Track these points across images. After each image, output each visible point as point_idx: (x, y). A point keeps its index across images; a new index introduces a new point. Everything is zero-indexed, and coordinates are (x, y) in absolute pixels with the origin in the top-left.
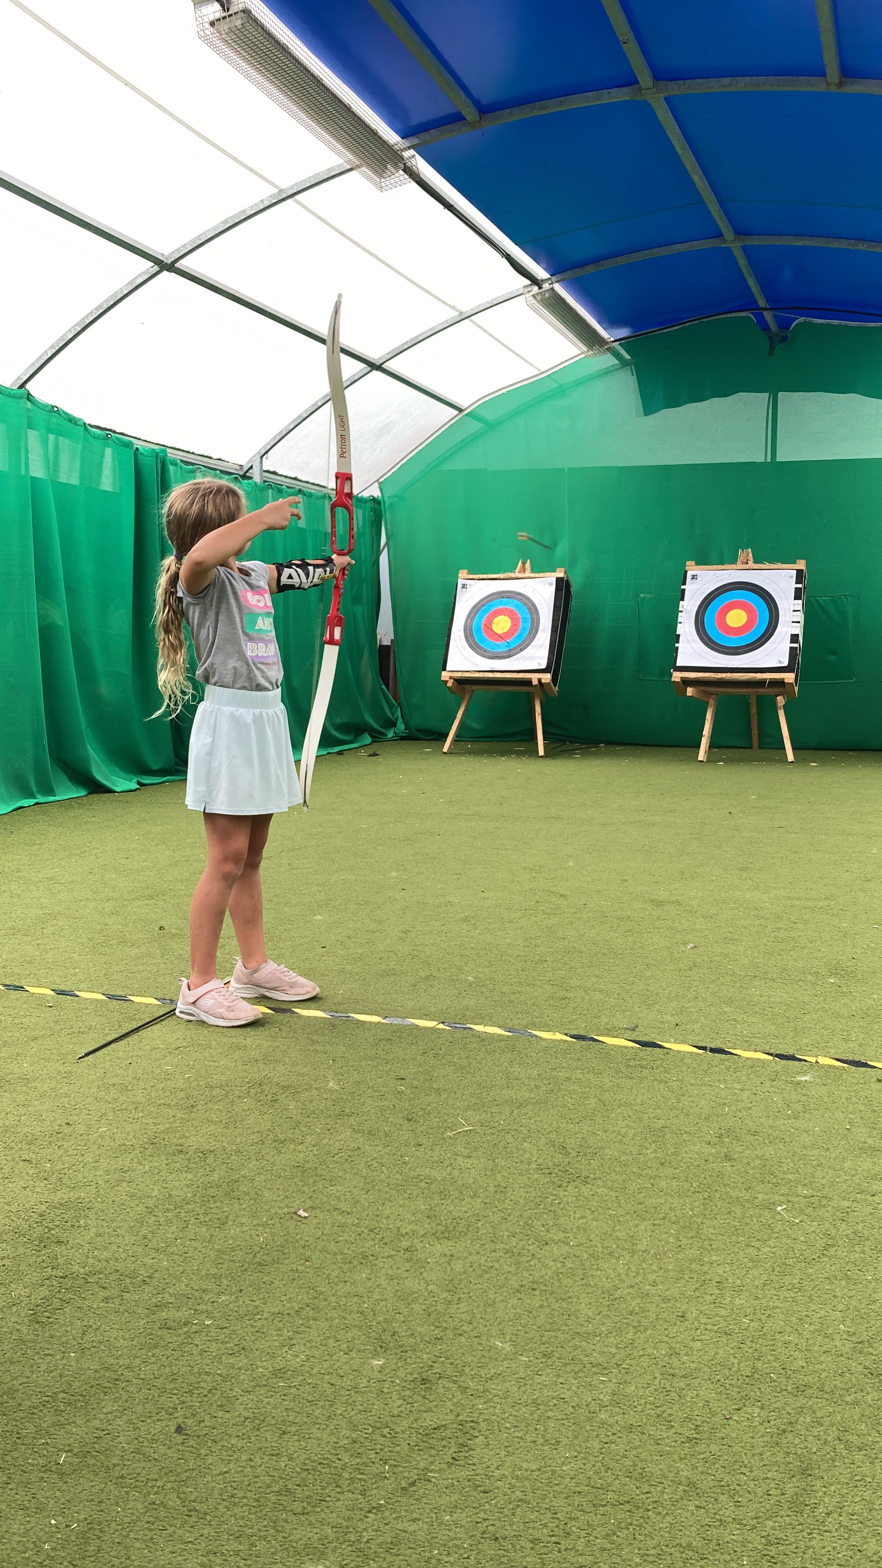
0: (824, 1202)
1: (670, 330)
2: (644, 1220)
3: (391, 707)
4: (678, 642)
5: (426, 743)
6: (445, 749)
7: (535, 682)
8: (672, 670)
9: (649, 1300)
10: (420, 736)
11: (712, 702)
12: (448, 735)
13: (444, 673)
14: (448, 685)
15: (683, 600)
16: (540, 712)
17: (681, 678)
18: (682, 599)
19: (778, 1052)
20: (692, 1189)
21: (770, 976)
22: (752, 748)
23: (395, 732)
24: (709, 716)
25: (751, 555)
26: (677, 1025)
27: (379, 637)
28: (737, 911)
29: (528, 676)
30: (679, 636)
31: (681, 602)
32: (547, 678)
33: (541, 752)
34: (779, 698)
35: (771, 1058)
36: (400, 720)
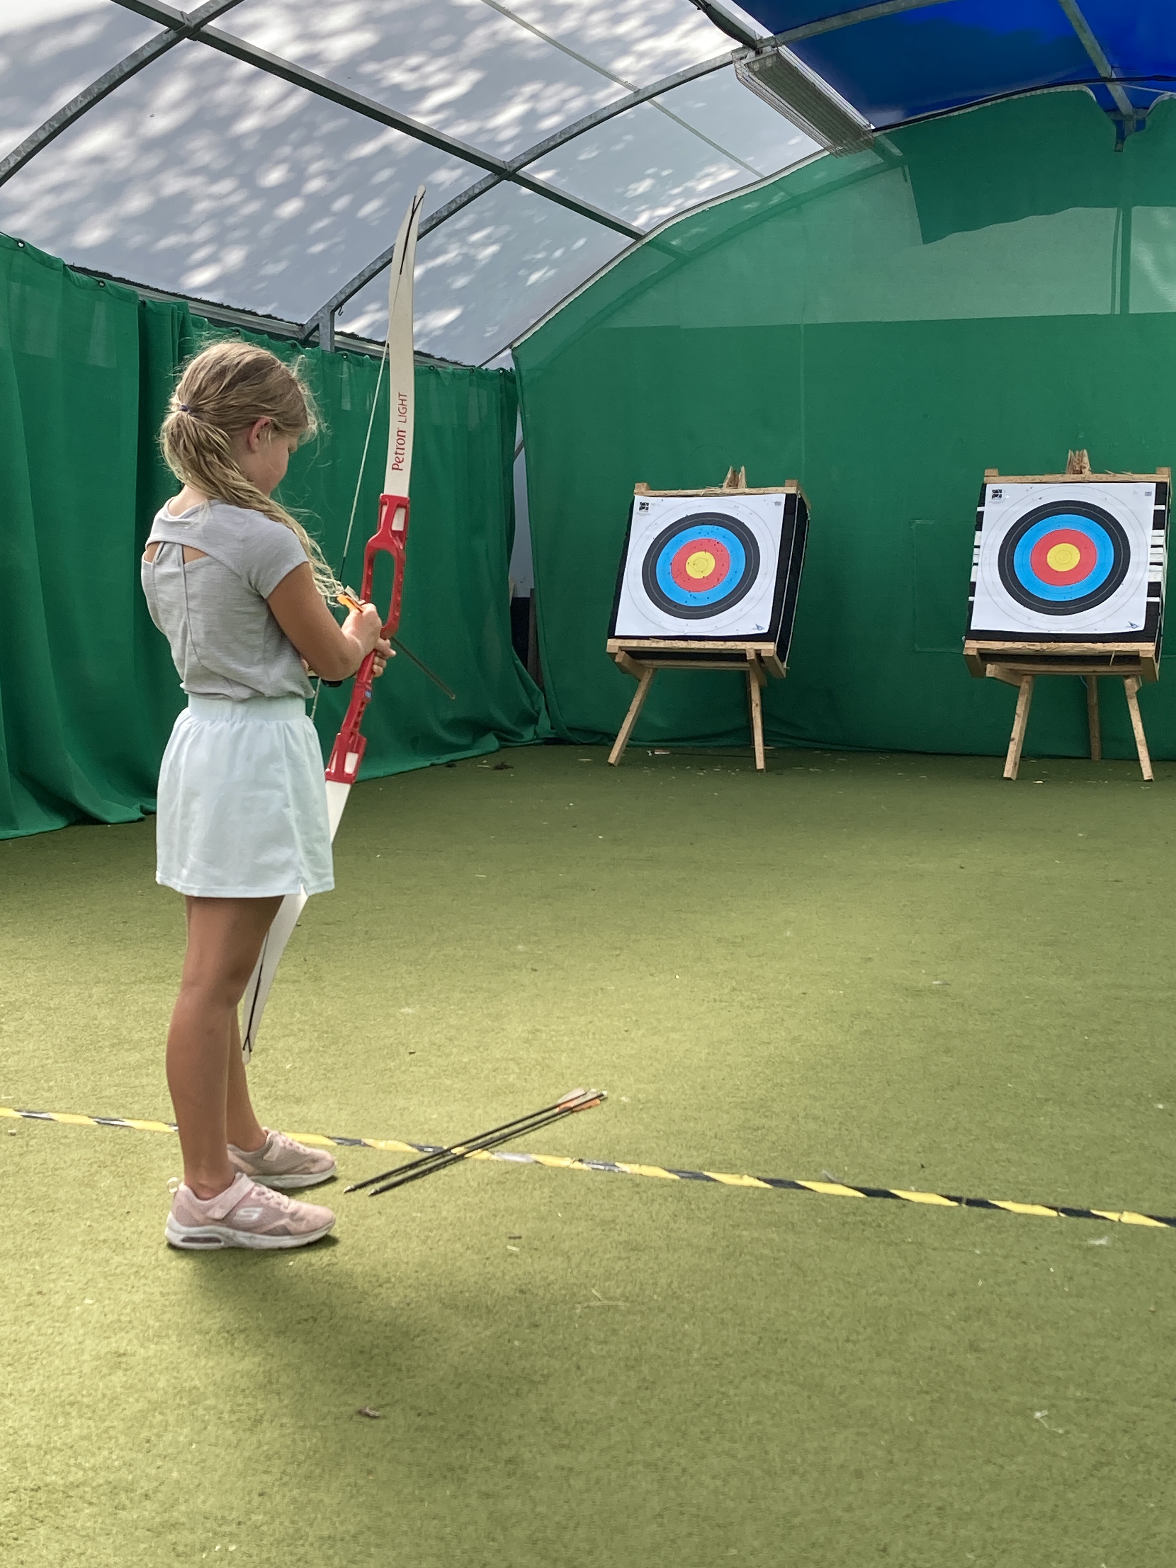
0: (1103, 1406)
1: (961, 112)
2: (845, 1427)
3: (530, 692)
4: (973, 595)
5: (580, 750)
6: (613, 758)
7: (751, 656)
8: (963, 638)
9: (840, 1528)
10: (574, 737)
11: (1025, 686)
12: (616, 736)
13: (610, 642)
14: (617, 660)
15: (981, 530)
16: (758, 702)
17: (978, 649)
18: (979, 527)
19: (1066, 1206)
20: (918, 1388)
21: (1068, 1099)
22: (1089, 758)
23: (535, 733)
24: (1021, 709)
25: (1086, 459)
26: (923, 1166)
27: (511, 586)
28: (1031, 1005)
29: (740, 645)
30: (974, 584)
31: (978, 533)
32: (769, 648)
33: (760, 764)
34: (1128, 682)
35: (1054, 1213)
36: (544, 713)
